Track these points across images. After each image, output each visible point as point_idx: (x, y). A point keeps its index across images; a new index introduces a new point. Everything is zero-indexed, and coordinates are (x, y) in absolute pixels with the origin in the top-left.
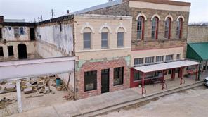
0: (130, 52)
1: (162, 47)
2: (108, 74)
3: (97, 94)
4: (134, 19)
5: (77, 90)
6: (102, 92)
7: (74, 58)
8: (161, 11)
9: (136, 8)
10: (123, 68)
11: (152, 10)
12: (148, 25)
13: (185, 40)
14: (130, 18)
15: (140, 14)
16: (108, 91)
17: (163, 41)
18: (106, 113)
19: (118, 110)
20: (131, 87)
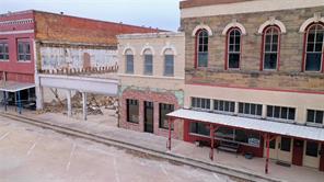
0: (183, 86)
4: (188, 34)
9: (191, 19)
11: (223, 16)
12: (216, 42)
15: (198, 27)
16: (152, 132)
17: (255, 75)
20: (185, 140)
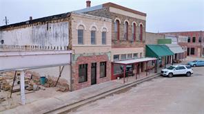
0: (111, 49)
1: (131, 47)
2: (96, 67)
3: (88, 86)
5: (72, 82)
6: (92, 84)
7: (70, 52)
8: (130, 18)
9: (114, 13)
10: (105, 62)
11: (124, 16)
12: (122, 27)
13: (144, 42)
14: (110, 20)
15: (116, 19)
16: (96, 83)
17: (131, 42)
18: (104, 97)
19: (111, 94)
20: (112, 79)
